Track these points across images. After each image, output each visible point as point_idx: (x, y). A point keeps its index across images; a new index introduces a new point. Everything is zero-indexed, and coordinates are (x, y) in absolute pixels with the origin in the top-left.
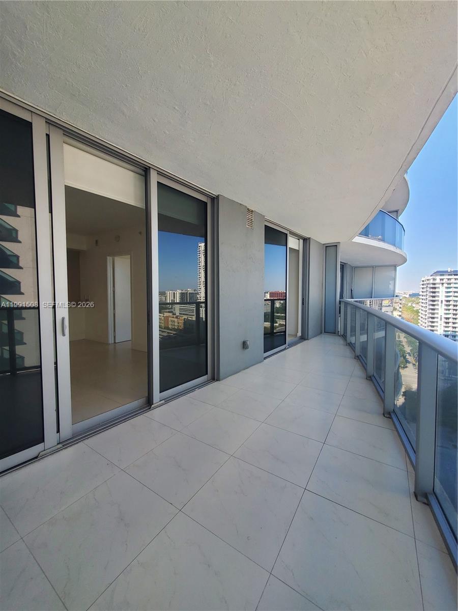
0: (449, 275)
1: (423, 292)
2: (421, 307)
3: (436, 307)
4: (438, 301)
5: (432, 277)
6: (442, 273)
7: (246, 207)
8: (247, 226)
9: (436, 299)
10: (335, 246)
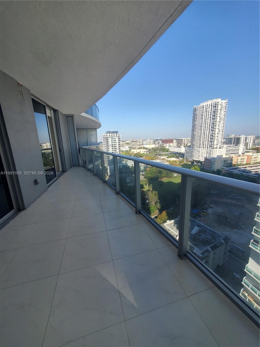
0: (112, 133)
1: (103, 141)
2: (103, 148)
3: (109, 148)
4: (109, 145)
5: (106, 134)
6: (109, 132)
7: (16, 81)
8: (20, 97)
9: (108, 144)
10: (72, 116)
